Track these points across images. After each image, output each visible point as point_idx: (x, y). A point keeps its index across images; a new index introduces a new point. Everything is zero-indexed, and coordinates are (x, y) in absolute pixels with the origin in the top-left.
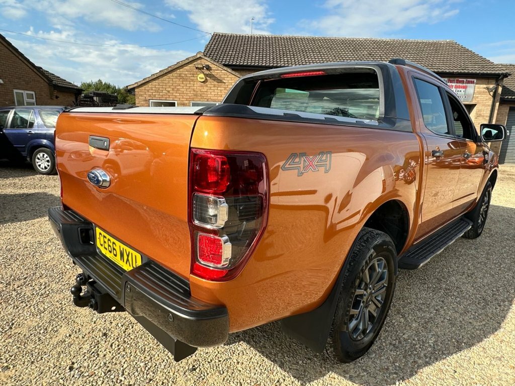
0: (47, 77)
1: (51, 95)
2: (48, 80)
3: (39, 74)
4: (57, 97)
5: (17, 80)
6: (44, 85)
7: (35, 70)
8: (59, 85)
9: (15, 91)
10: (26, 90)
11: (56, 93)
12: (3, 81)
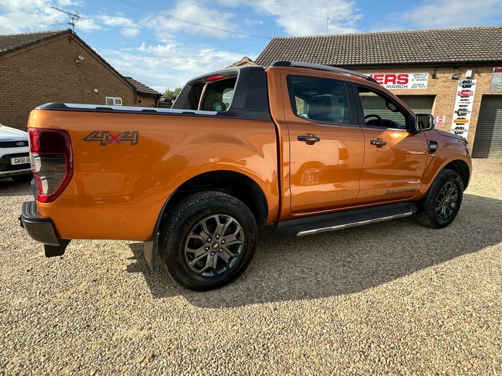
0: (132, 85)
1: (135, 100)
2: (133, 88)
3: (126, 83)
4: (140, 102)
5: (108, 89)
6: (129, 92)
7: (123, 80)
8: (141, 91)
9: (107, 98)
10: (116, 97)
11: (138, 98)
12: (98, 90)
